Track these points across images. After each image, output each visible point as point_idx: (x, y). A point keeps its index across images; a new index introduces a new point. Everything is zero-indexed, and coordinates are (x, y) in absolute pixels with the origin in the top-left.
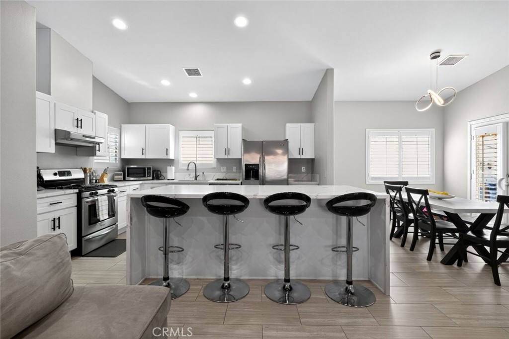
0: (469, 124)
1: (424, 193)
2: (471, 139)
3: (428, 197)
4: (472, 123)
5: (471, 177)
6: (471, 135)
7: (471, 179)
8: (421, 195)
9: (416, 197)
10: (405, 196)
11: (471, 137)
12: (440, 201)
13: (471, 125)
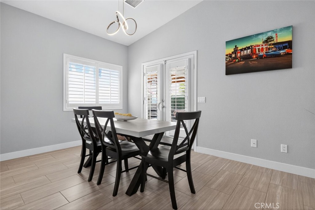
0: (142, 64)
1: (110, 115)
2: (144, 75)
3: (114, 119)
4: (144, 64)
5: (143, 103)
6: (144, 73)
7: (143, 104)
8: (106, 119)
9: (102, 121)
10: (92, 121)
11: (144, 74)
12: (125, 122)
13: (143, 65)
